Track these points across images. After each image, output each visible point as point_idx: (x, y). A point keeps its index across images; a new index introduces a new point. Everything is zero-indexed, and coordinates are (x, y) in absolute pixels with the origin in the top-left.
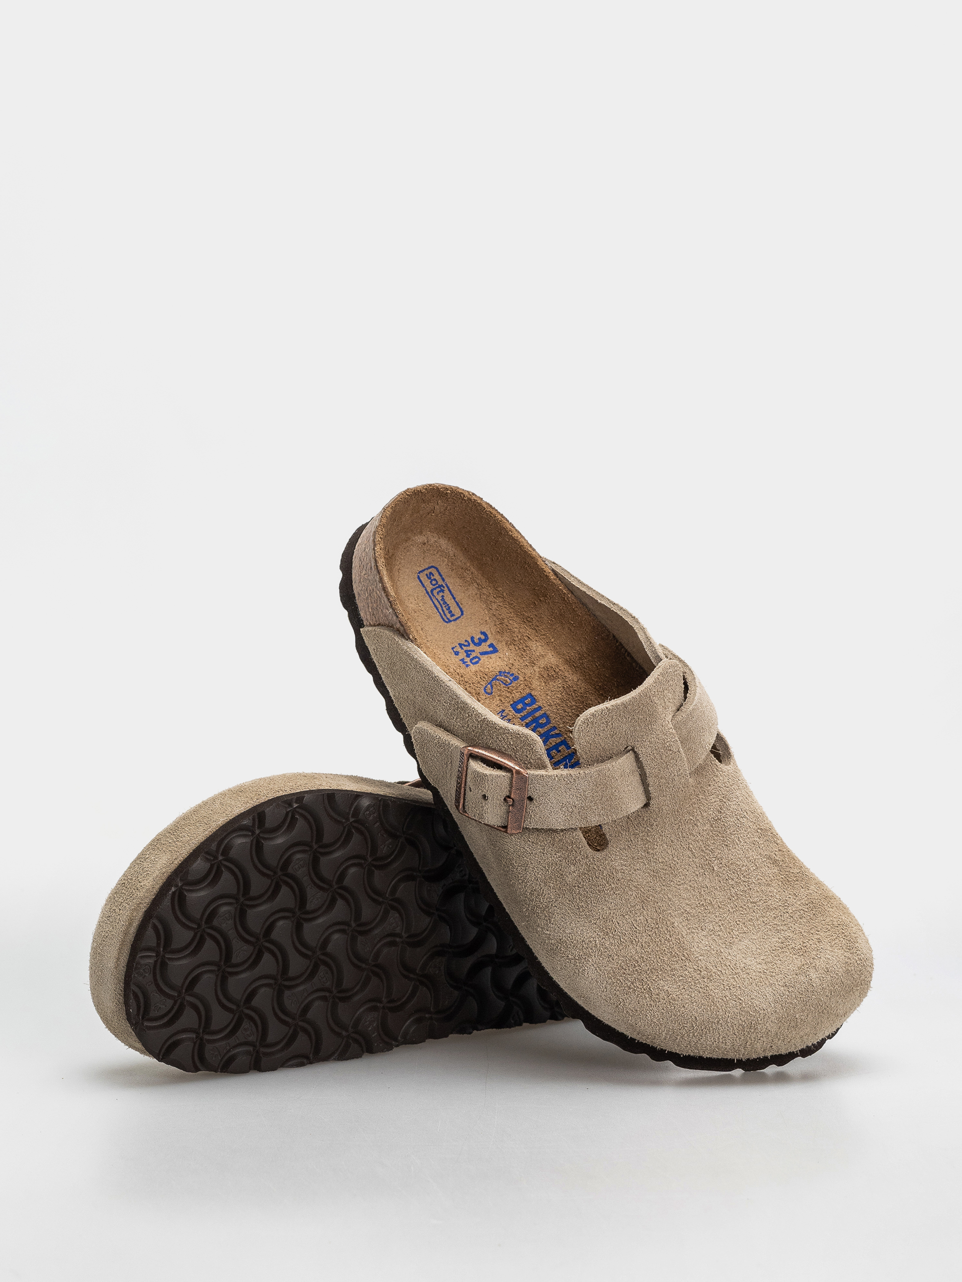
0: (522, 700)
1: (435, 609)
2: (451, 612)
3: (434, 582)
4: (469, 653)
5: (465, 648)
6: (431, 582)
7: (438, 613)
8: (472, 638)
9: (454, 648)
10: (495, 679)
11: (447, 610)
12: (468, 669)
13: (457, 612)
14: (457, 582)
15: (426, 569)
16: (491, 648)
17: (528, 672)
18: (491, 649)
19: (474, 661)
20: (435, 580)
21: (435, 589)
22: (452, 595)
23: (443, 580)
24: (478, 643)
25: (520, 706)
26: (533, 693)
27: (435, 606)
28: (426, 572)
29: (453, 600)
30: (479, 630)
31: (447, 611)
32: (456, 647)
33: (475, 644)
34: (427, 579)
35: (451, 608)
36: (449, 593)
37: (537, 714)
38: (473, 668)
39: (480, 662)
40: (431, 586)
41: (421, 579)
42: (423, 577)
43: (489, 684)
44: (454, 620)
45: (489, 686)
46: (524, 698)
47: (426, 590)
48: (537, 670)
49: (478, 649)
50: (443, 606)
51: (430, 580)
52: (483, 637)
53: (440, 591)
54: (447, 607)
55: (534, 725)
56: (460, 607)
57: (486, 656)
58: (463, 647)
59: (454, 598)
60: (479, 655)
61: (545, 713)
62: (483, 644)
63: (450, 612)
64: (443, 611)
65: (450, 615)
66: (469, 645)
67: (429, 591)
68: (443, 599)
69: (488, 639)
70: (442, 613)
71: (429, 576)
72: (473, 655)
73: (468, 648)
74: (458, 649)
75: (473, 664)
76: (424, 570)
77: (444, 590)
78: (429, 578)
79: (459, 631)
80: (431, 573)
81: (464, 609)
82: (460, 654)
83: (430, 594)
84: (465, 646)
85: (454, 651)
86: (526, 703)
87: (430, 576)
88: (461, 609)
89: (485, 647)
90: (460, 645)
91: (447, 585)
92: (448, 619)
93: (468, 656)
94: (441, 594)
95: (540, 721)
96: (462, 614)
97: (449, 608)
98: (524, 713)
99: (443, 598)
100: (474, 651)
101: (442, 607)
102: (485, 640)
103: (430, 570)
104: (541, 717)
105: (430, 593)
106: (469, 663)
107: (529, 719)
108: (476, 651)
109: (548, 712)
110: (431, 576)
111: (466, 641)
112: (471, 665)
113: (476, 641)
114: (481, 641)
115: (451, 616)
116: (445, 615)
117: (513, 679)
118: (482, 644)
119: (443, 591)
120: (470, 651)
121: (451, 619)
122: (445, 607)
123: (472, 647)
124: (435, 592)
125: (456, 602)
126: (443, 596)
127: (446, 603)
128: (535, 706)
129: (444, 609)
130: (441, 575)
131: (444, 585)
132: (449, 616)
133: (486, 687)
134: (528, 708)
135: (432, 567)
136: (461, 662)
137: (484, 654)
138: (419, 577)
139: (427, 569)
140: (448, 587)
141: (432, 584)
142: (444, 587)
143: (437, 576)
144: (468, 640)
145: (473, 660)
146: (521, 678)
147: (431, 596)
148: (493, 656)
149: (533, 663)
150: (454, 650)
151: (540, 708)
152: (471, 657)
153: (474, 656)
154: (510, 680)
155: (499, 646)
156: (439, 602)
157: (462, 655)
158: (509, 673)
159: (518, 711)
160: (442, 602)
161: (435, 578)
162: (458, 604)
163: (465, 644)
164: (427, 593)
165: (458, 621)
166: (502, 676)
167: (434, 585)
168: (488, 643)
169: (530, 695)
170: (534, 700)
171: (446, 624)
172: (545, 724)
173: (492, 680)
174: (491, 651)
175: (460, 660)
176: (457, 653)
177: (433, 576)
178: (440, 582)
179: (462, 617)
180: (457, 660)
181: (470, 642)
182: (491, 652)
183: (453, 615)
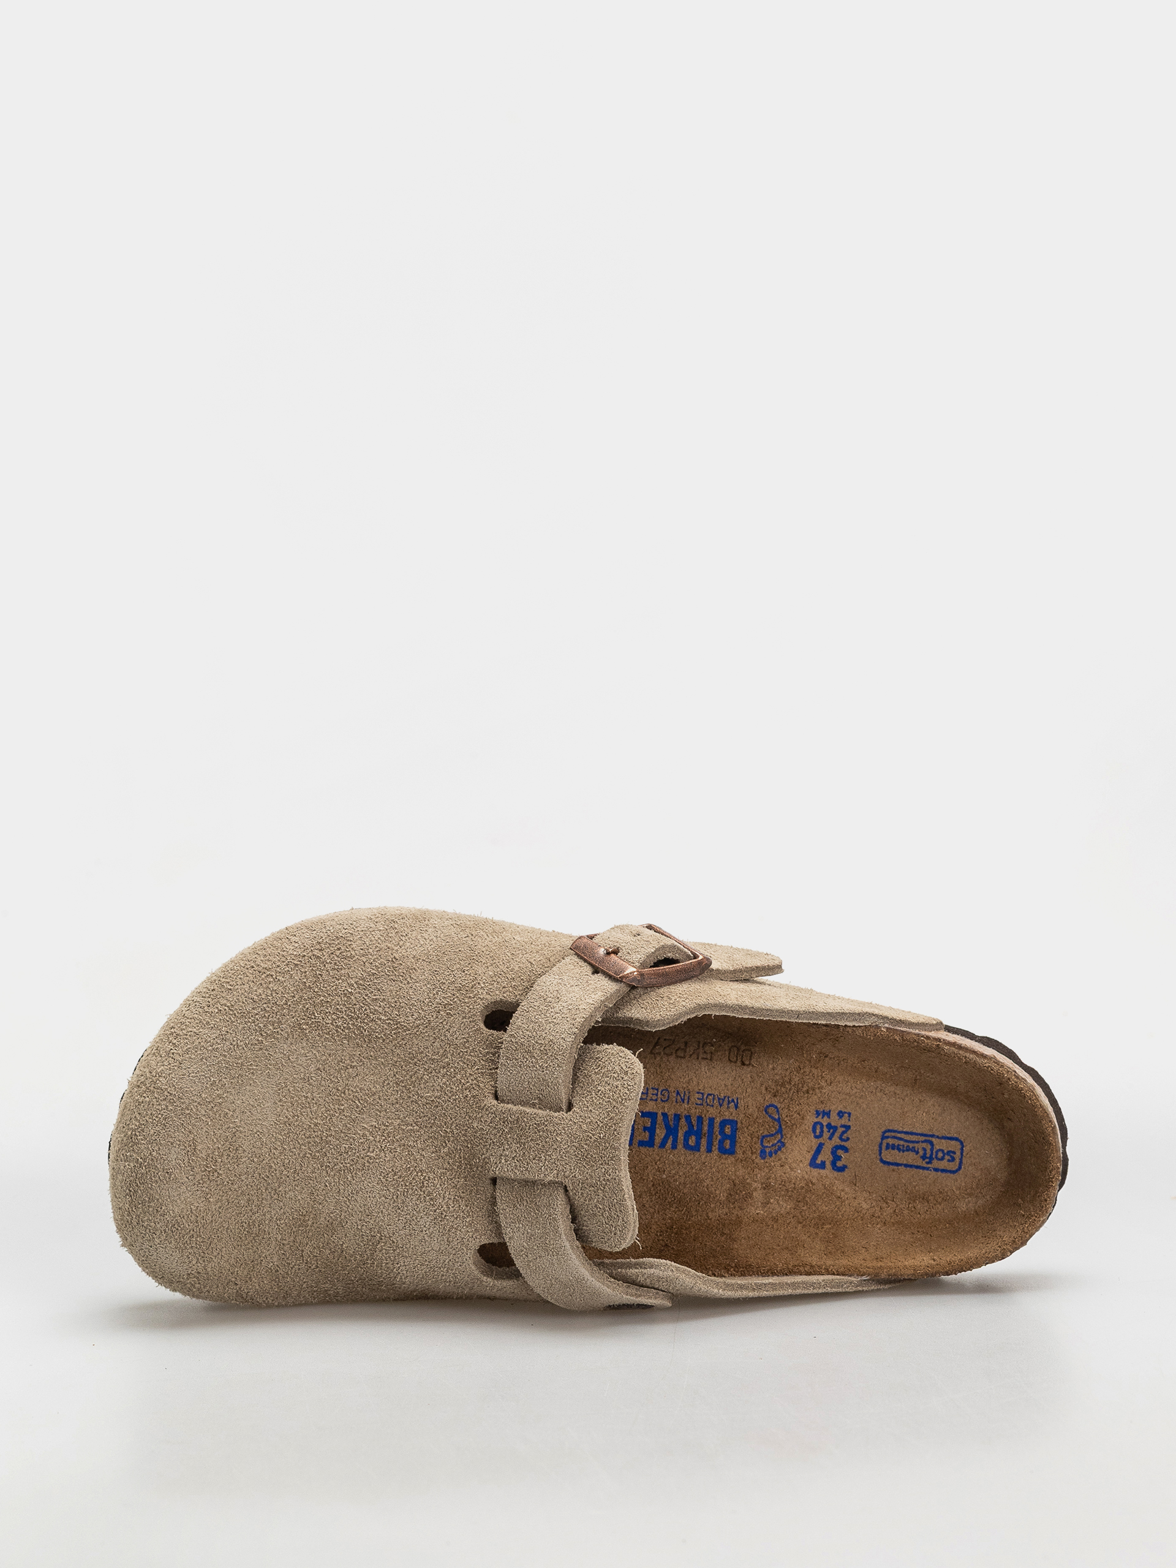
0: (733, 1138)
1: (908, 1130)
2: (893, 1149)
3: (940, 1155)
4: (831, 1131)
5: (841, 1130)
6: (943, 1151)
7: (901, 1129)
8: (846, 1150)
9: (849, 1116)
10: (780, 1131)
11: (898, 1145)
12: (813, 1109)
13: (889, 1156)
14: (923, 1185)
15: (962, 1157)
16: (820, 1162)
17: (760, 1175)
18: (818, 1161)
19: (818, 1127)
20: (942, 1159)
21: (932, 1150)
22: (911, 1166)
23: (936, 1170)
24: (836, 1152)
25: (728, 1130)
26: (731, 1159)
27: (912, 1133)
28: (958, 1153)
29: (905, 1162)
30: (850, 1166)
31: (896, 1142)
32: (849, 1120)
33: (837, 1147)
34: (950, 1149)
35: (898, 1152)
36: (916, 1164)
37: (704, 1142)
38: (811, 1119)
39: (813, 1135)
40: (938, 1148)
41: (954, 1142)
42: (954, 1146)
43: (779, 1118)
44: (881, 1144)
45: (777, 1117)
46: (734, 1143)
47: (938, 1137)
48: (755, 1185)
49: (828, 1146)
50: (906, 1144)
51: (946, 1151)
52: (839, 1164)
53: (925, 1154)
54: (901, 1147)
55: (695, 1128)
56: (892, 1164)
57: (815, 1148)
58: (843, 1129)
59: (906, 1166)
60: (821, 1140)
61: (699, 1150)
62: (831, 1158)
63: (893, 1147)
64: (901, 1139)
65: (891, 1143)
66: (841, 1138)
67: (933, 1140)
68: (913, 1150)
69: (833, 1169)
70: (899, 1135)
71: (952, 1154)
72: (826, 1135)
73: (837, 1135)
74: (844, 1121)
75: (816, 1124)
76: (962, 1154)
77: (924, 1160)
78: (949, 1153)
79: (864, 1140)
80: (953, 1159)
81: (886, 1168)
82: (837, 1118)
83: (928, 1138)
84: (843, 1133)
85: (845, 1113)
86: (726, 1139)
87: (951, 1156)
88: (889, 1163)
89: (826, 1156)
90: (848, 1128)
91: (928, 1169)
92: (888, 1137)
93: (829, 1126)
94: (921, 1153)
95: (694, 1138)
96: (882, 1161)
97: (899, 1150)
98: (717, 1129)
99: (915, 1151)
100: (830, 1138)
101: (906, 1141)
102: (833, 1164)
103: (957, 1161)
104: (698, 1144)
105: (930, 1138)
106: (819, 1119)
107: (706, 1128)
108: (828, 1140)
109: (697, 1154)
110: (949, 1158)
111: (848, 1139)
112: (816, 1120)
113: (840, 1152)
114: (836, 1158)
115: (888, 1144)
116: (894, 1137)
117: (766, 1152)
118: (831, 1156)
119: (924, 1157)
120: (833, 1135)
121: (885, 1142)
122: (903, 1146)
123: (836, 1141)
124: (929, 1147)
125: (900, 1165)
126: (917, 1153)
127: (908, 1150)
128: (715, 1147)
129: (902, 1143)
130: (943, 1171)
131: (929, 1166)
132: (891, 1141)
133: (778, 1111)
134: (719, 1137)
135: (960, 1168)
136: (827, 1109)
137: (818, 1148)
138: (956, 1139)
139: (961, 1160)
140: (924, 1168)
141: (940, 1150)
142: (927, 1163)
143: (943, 1164)
144: (847, 1142)
145: (820, 1128)
146: (759, 1160)
147: (927, 1138)
148: (809, 1156)
149: (767, 1187)
150: (846, 1115)
151: (709, 1150)
152: (825, 1129)
153: (824, 1134)
154: (767, 1147)
155: (816, 1172)
156: (913, 1142)
157: (834, 1120)
158: (776, 1152)
159: (724, 1123)
160: (911, 1145)
161: (945, 1161)
162: (897, 1165)
163: (845, 1135)
164: (933, 1136)
165: (877, 1148)
166: (778, 1142)
167: (937, 1152)
168: (828, 1165)
169: (731, 1152)
170: (723, 1151)
171: (883, 1129)
172: (686, 1140)
173: (780, 1126)
174: (817, 1159)
175: (830, 1111)
176: (841, 1114)
177: (949, 1161)
178: (936, 1164)
179: (878, 1157)
180: (833, 1107)
181: (843, 1143)
182: (814, 1158)
183: (888, 1147)
